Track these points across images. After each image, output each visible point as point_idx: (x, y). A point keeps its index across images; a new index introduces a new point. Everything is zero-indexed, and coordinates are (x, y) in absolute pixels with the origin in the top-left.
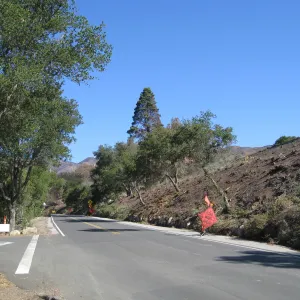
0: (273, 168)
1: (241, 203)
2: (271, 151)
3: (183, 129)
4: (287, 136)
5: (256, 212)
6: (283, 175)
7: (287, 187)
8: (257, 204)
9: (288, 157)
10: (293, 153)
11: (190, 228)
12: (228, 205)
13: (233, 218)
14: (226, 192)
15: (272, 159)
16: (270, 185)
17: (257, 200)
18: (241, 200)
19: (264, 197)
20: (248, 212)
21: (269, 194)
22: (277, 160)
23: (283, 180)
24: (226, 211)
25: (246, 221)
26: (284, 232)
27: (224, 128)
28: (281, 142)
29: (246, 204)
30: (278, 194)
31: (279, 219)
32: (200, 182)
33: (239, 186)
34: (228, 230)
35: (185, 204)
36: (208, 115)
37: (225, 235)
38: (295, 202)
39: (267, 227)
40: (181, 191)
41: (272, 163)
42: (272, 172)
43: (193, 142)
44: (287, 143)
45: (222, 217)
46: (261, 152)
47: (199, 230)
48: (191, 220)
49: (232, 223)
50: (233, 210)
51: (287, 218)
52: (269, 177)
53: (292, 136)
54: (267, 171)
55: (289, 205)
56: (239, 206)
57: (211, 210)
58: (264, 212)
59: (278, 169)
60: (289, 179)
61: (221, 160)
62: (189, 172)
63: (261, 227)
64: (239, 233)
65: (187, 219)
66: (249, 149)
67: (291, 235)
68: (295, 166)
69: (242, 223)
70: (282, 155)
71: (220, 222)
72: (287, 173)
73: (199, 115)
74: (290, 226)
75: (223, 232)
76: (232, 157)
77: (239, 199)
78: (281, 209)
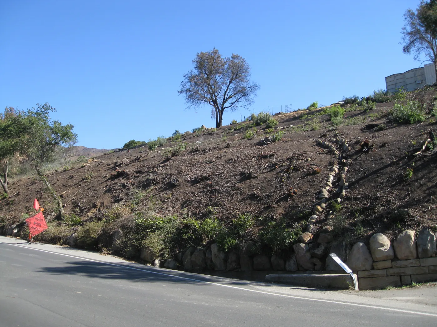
0: (115, 173)
1: (77, 209)
2: (116, 155)
3: (16, 121)
4: (136, 140)
5: (91, 220)
6: (124, 181)
7: (127, 194)
8: (93, 210)
9: (132, 162)
10: (138, 159)
11: (17, 235)
12: (63, 211)
13: (67, 225)
14: (62, 196)
15: (116, 163)
16: (109, 191)
17: (95, 206)
18: (77, 206)
19: (102, 204)
20: (84, 219)
21: (107, 200)
22: (120, 165)
23: (124, 186)
24: (59, 217)
25: (80, 228)
26: (119, 242)
27: (64, 124)
28: (130, 146)
29: (82, 210)
30: (117, 201)
31: (115, 227)
32: (33, 183)
33: (77, 191)
34: (60, 238)
35: (14, 207)
36: (46, 108)
37: (55, 243)
38: (133, 210)
39: (101, 236)
40: (10, 193)
41: (114, 168)
42: (113, 178)
43: (26, 137)
44: (135, 147)
45: (55, 224)
46: (106, 154)
47: (26, 237)
48: (18, 226)
49: (65, 230)
50: (67, 216)
51: (123, 227)
52: (110, 183)
53: (142, 141)
54: (108, 176)
55: (126, 214)
56: (75, 212)
57: (41, 215)
58: (100, 219)
59: (120, 175)
60: (130, 186)
61: (63, 160)
62: (23, 172)
63: (95, 236)
64: (71, 242)
65: (14, 225)
66: (96, 151)
67: (125, 245)
68: (137, 172)
69: (75, 231)
70: (126, 160)
71: (52, 229)
72: (128, 179)
73: (36, 107)
74: (125, 235)
75: (53, 240)
76: (74, 158)
77: (75, 205)
78: (118, 217)
